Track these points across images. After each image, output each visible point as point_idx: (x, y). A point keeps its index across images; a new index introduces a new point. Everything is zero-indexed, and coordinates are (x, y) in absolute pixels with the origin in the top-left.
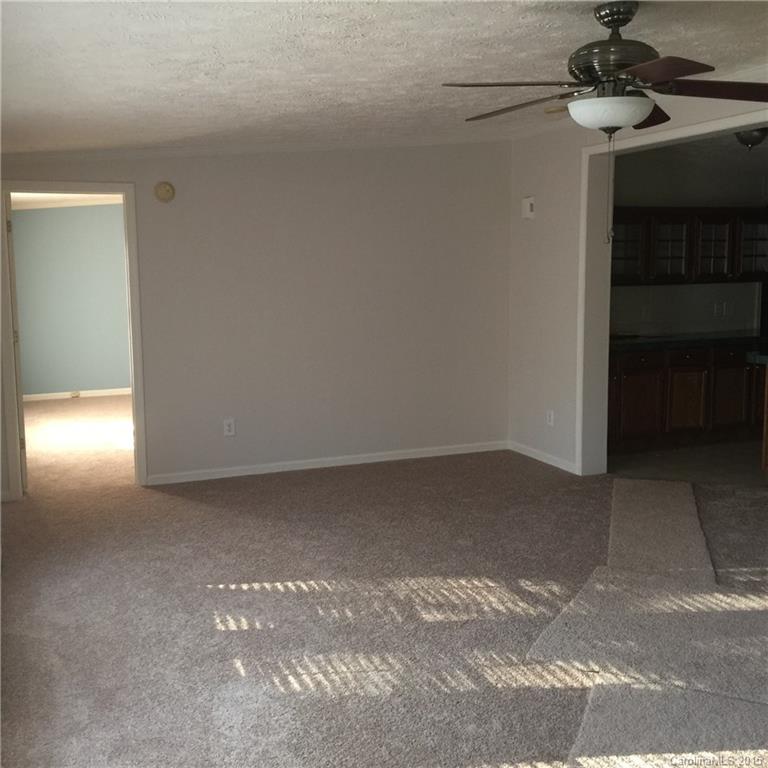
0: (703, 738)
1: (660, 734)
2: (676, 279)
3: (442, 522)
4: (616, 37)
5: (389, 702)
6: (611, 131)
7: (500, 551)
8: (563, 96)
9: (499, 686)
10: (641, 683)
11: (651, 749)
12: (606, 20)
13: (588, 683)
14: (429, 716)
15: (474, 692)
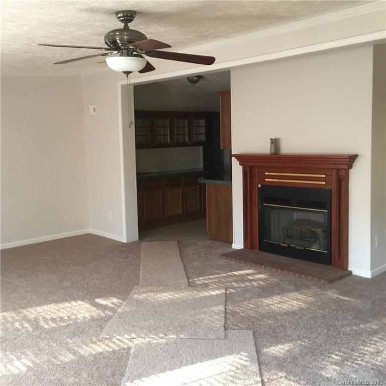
0: (184, 361)
1: (165, 362)
2: (165, 145)
3: (54, 274)
4: (126, 28)
5: (26, 375)
6: (128, 73)
7: (86, 286)
8: (103, 55)
9: (86, 355)
10: (156, 340)
11: (161, 371)
12: (121, 19)
13: (131, 344)
14: (48, 378)
15: (73, 361)
